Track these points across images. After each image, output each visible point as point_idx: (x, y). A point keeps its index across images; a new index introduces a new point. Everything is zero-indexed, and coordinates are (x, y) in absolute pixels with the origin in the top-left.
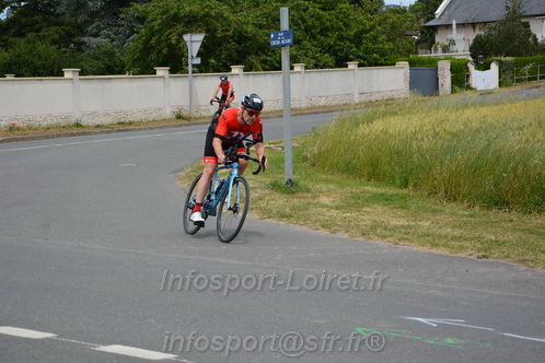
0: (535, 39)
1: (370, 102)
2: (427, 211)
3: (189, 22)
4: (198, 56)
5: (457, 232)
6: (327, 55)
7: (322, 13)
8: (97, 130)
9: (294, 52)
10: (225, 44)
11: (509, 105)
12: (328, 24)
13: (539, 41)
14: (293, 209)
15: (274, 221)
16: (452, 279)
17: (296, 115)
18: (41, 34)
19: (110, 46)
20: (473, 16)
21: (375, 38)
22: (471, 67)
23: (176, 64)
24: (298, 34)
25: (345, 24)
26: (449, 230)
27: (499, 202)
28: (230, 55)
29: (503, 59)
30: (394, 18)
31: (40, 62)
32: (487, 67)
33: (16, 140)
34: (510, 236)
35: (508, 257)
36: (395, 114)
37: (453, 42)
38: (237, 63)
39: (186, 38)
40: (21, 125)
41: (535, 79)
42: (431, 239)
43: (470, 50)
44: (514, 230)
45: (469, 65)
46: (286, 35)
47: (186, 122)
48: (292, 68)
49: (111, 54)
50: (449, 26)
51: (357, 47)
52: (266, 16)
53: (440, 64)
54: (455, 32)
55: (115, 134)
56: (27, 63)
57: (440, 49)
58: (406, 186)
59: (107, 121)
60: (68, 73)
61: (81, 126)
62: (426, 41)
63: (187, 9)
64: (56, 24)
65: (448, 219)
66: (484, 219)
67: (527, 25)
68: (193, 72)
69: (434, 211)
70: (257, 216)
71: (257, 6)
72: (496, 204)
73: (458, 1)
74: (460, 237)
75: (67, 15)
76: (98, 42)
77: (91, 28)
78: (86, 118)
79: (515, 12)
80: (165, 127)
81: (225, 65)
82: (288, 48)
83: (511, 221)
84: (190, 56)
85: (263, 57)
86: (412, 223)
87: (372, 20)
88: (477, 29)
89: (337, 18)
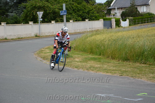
0: (139, 12)
1: (92, 31)
2: (106, 62)
3: (39, 8)
4: (41, 18)
5: (114, 68)
6: (79, 17)
7: (78, 5)
8: (12, 40)
9: (70, 17)
10: (50, 14)
11: (131, 31)
12: (80, 8)
13: (140, 13)
16: (111, 82)
17: (71, 35)
19: (16, 15)
20: (122, 6)
21: (93, 12)
22: (121, 20)
23: (35, 21)
25: (84, 8)
26: (112, 68)
27: (126, 59)
28: (51, 18)
29: (130, 18)
30: (99, 6)
32: (125, 20)
34: (129, 69)
35: (128, 75)
36: (99, 34)
38: (53, 20)
39: (38, 13)
41: (139, 23)
42: (106, 70)
43: (121, 15)
44: (130, 67)
45: (120, 20)
46: (65, 12)
47: (38, 37)
48: (69, 21)
49: (16, 18)
50: (115, 9)
51: (88, 15)
52: (62, 6)
53: (112, 20)
54: (116, 10)
55: (17, 41)
57: (112, 15)
58: (100, 55)
59: (15, 37)
61: (7, 39)
62: (108, 13)
63: (38, 5)
65: (112, 64)
66: (122, 64)
67: (137, 8)
68: (40, 23)
69: (108, 62)
71: (59, 3)
72: (126, 60)
73: (117, 2)
74: (115, 70)
75: (3, 7)
76: (12, 14)
77: (10, 10)
78: (8, 37)
79: (133, 4)
80: (32, 39)
81: (50, 20)
82: (65, 15)
83: (130, 65)
84: (39, 18)
85: (61, 18)
86: (101, 66)
87: (92, 7)
88: (123, 9)
89: (82, 7)
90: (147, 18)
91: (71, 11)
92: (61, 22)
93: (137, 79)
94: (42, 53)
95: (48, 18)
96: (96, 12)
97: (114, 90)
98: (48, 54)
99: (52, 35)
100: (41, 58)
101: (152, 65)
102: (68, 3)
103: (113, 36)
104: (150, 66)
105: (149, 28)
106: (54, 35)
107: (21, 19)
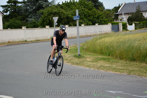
0: (144, 17)
1: (101, 34)
2: (115, 62)
3: (54, 14)
4: (57, 23)
5: (122, 68)
6: (90, 22)
7: (89, 11)
8: (31, 42)
9: (82, 21)
10: (64, 19)
11: (137, 34)
12: (90, 14)
13: (145, 18)
14: (80, 62)
15: (74, 65)
16: (120, 80)
18: (17, 18)
19: (34, 21)
20: (128, 11)
21: (103, 17)
22: (128, 25)
23: (51, 25)
25: (95, 14)
26: (120, 67)
27: (133, 60)
28: (65, 22)
29: (136, 22)
30: (107, 12)
31: (17, 25)
32: (132, 25)
33: (10, 45)
34: (136, 69)
35: (135, 74)
36: (107, 37)
38: (67, 24)
39: (54, 18)
40: (11, 41)
41: (144, 27)
42: (115, 69)
43: (127, 20)
44: (137, 67)
45: (127, 24)
46: (78, 17)
48: (80, 25)
49: (35, 23)
50: (122, 14)
51: (98, 20)
52: (74, 12)
53: (119, 24)
54: (123, 15)
55: (35, 43)
56: (13, 25)
57: (119, 20)
58: (109, 56)
59: (33, 40)
60: (23, 28)
61: (27, 41)
62: (116, 18)
63: (54, 11)
64: (21, 15)
65: (120, 64)
66: (130, 64)
67: (142, 14)
68: (56, 27)
69: (117, 62)
70: (70, 64)
71: (72, 10)
73: (124, 8)
74: (123, 69)
75: (24, 13)
76: (31, 20)
77: (30, 16)
78: (28, 39)
79: (138, 10)
80: (48, 41)
82: (78, 20)
83: (137, 65)
84: (54, 23)
85: (74, 23)
86: (111, 65)
87: (102, 13)
88: (129, 15)
89: (93, 12)
91: (83, 17)
92: (74, 26)
93: (143, 77)
95: (62, 22)
96: (105, 17)
97: (123, 87)
102: (80, 9)
103: (120, 38)
107: (39, 24)
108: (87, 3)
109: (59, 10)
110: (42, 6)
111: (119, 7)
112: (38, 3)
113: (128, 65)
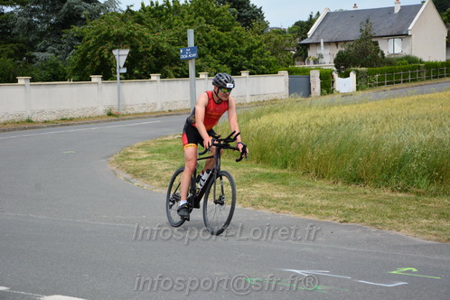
0: (383, 54)
1: (259, 102)
2: (302, 186)
3: (117, 40)
4: (124, 66)
5: (325, 203)
6: (225, 66)
7: (221, 33)
8: (44, 125)
9: (200, 64)
10: (145, 57)
11: (364, 105)
12: (226, 42)
13: (386, 55)
16: (321, 239)
19: (55, 59)
20: (337, 36)
21: (262, 53)
22: (336, 75)
23: (107, 72)
24: (202, 49)
25: (238, 42)
26: (319, 201)
27: (356, 179)
28: (149, 66)
29: (359, 69)
30: (276, 38)
32: (347, 75)
34: (365, 206)
35: (363, 221)
36: (277, 111)
37: (321, 56)
38: (155, 72)
39: (115, 52)
41: (384, 84)
42: (305, 208)
43: (335, 62)
44: (368, 200)
45: (334, 73)
46: (192, 50)
47: (116, 118)
48: (197, 76)
49: (55, 66)
50: (318, 44)
51: (249, 60)
52: (178, 35)
53: (312, 73)
54: (322, 48)
55: (59, 128)
57: (312, 62)
58: (286, 168)
59: (52, 117)
60: (21, 80)
61: (32, 121)
62: (301, 55)
63: (116, 30)
64: (11, 42)
65: (317, 192)
66: (345, 192)
67: (376, 44)
68: (121, 79)
69: (307, 186)
71: (171, 27)
72: (354, 181)
73: (324, 25)
74: (327, 207)
75: (21, 35)
76: (45, 56)
77: (40, 45)
78: (35, 115)
79: (367, 33)
80: (99, 122)
81: (146, 73)
82: (193, 61)
83: (365, 193)
84: (118, 67)
85: (176, 67)
86: (290, 196)
87: (259, 39)
88: (339, 46)
89: (232, 38)
90: (404, 70)
92: (177, 77)
93: (386, 230)
94: (129, 159)
96: (269, 52)
97: (329, 258)
98: (144, 163)
99: (152, 113)
100: (128, 172)
101: (424, 194)
102: (195, 28)
104: (419, 198)
105: (411, 98)
106: (156, 112)
107: (68, 69)
108: (217, 10)
109: (130, 28)
110: (79, 16)
111: (311, 22)
112: (66, 5)
113: (342, 196)
